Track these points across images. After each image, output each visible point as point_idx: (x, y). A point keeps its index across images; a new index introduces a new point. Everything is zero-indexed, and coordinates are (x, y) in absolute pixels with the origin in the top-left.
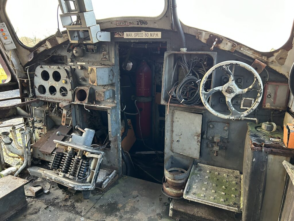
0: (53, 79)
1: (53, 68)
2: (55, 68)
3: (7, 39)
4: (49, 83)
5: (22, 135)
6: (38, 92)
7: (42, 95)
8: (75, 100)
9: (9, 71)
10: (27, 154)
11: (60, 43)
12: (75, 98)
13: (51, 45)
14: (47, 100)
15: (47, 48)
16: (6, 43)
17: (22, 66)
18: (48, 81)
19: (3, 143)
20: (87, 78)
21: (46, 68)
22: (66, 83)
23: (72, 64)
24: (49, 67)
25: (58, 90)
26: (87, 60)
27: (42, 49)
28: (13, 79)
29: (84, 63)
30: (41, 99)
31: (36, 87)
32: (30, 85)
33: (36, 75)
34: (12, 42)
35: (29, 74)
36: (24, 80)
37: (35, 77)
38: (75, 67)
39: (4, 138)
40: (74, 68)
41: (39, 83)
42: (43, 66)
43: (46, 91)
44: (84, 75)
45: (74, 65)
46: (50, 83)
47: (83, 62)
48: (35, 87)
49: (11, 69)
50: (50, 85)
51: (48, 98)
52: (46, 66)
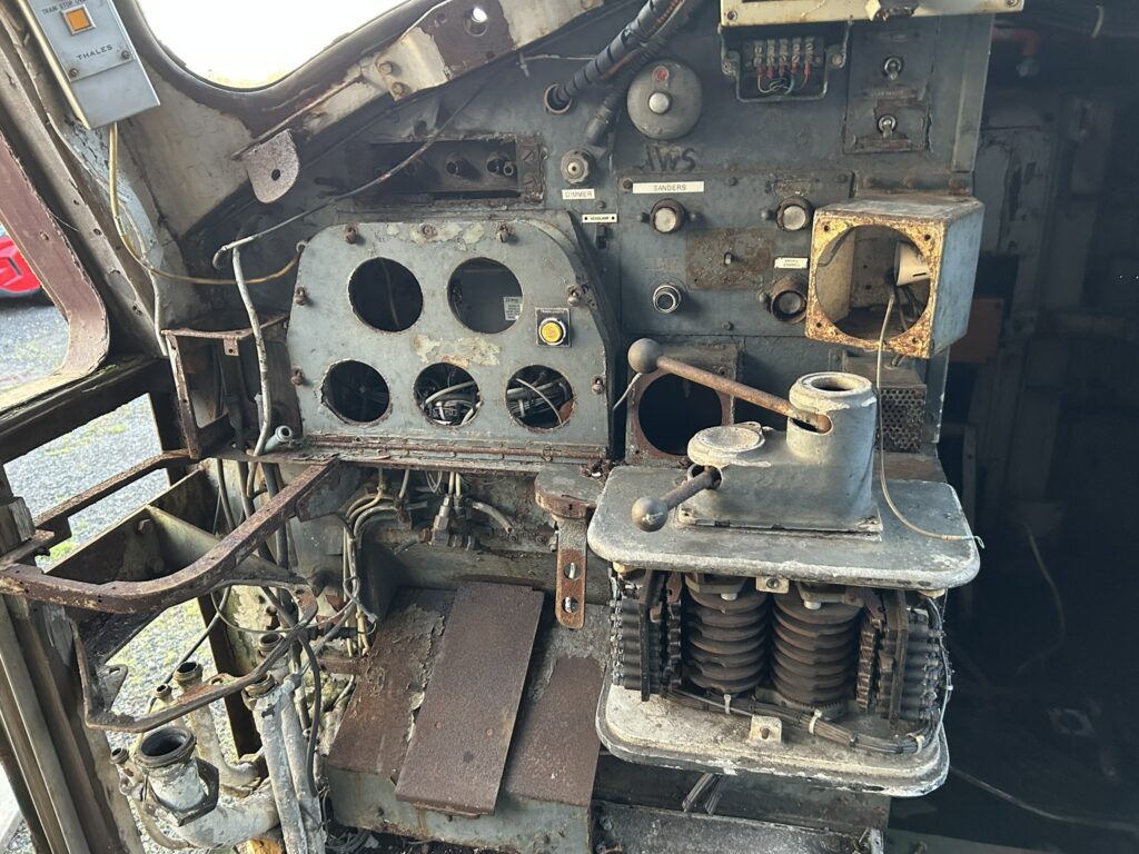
0: (451, 316)
1: (458, 239)
2: (470, 237)
3: (88, 27)
4: (416, 345)
5: (270, 717)
6: (321, 408)
7: (360, 430)
8: (631, 448)
9: (90, 285)
10: (304, 820)
11: (525, 41)
12: (628, 437)
13: (448, 64)
14: (398, 460)
15: (402, 85)
16: (84, 61)
17: (175, 236)
18: (405, 334)
19: (170, 817)
20: (708, 289)
21: (394, 241)
22: (565, 342)
23: (589, 194)
24: (416, 236)
25: (492, 388)
26: (723, 156)
27: (346, 99)
28: (125, 338)
29: (697, 187)
30: (351, 458)
31: (308, 375)
32: (262, 369)
33: (306, 301)
34: (125, 56)
35: (249, 288)
36: (221, 341)
37: (298, 312)
38: (610, 218)
39: (166, 784)
40: (606, 228)
41: (330, 353)
42: (364, 229)
43: (392, 401)
44: (690, 268)
45: (603, 208)
46: (427, 345)
47: (690, 174)
48: (304, 382)
49: (109, 269)
50: (426, 362)
51: (409, 450)
52: (392, 228)
